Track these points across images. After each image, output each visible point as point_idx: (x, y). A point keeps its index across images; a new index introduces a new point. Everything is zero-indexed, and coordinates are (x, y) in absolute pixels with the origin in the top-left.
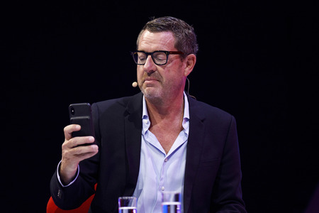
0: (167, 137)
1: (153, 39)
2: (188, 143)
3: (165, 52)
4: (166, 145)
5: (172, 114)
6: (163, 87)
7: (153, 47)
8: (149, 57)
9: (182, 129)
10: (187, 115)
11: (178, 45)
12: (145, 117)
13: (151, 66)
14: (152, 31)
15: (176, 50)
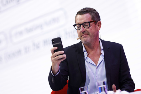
0: (96, 58)
1: (82, 18)
3: (88, 22)
4: (96, 62)
5: (96, 48)
6: (90, 37)
7: (82, 21)
8: (82, 25)
9: (101, 54)
10: (102, 47)
11: (93, 18)
12: (85, 51)
13: (83, 29)
14: (80, 15)
15: (92, 21)
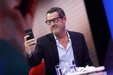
1: (51, 15)
2: (72, 45)
3: (56, 18)
7: (52, 18)
8: (52, 21)
11: (60, 15)
13: (53, 24)
14: (50, 13)
15: (59, 17)
